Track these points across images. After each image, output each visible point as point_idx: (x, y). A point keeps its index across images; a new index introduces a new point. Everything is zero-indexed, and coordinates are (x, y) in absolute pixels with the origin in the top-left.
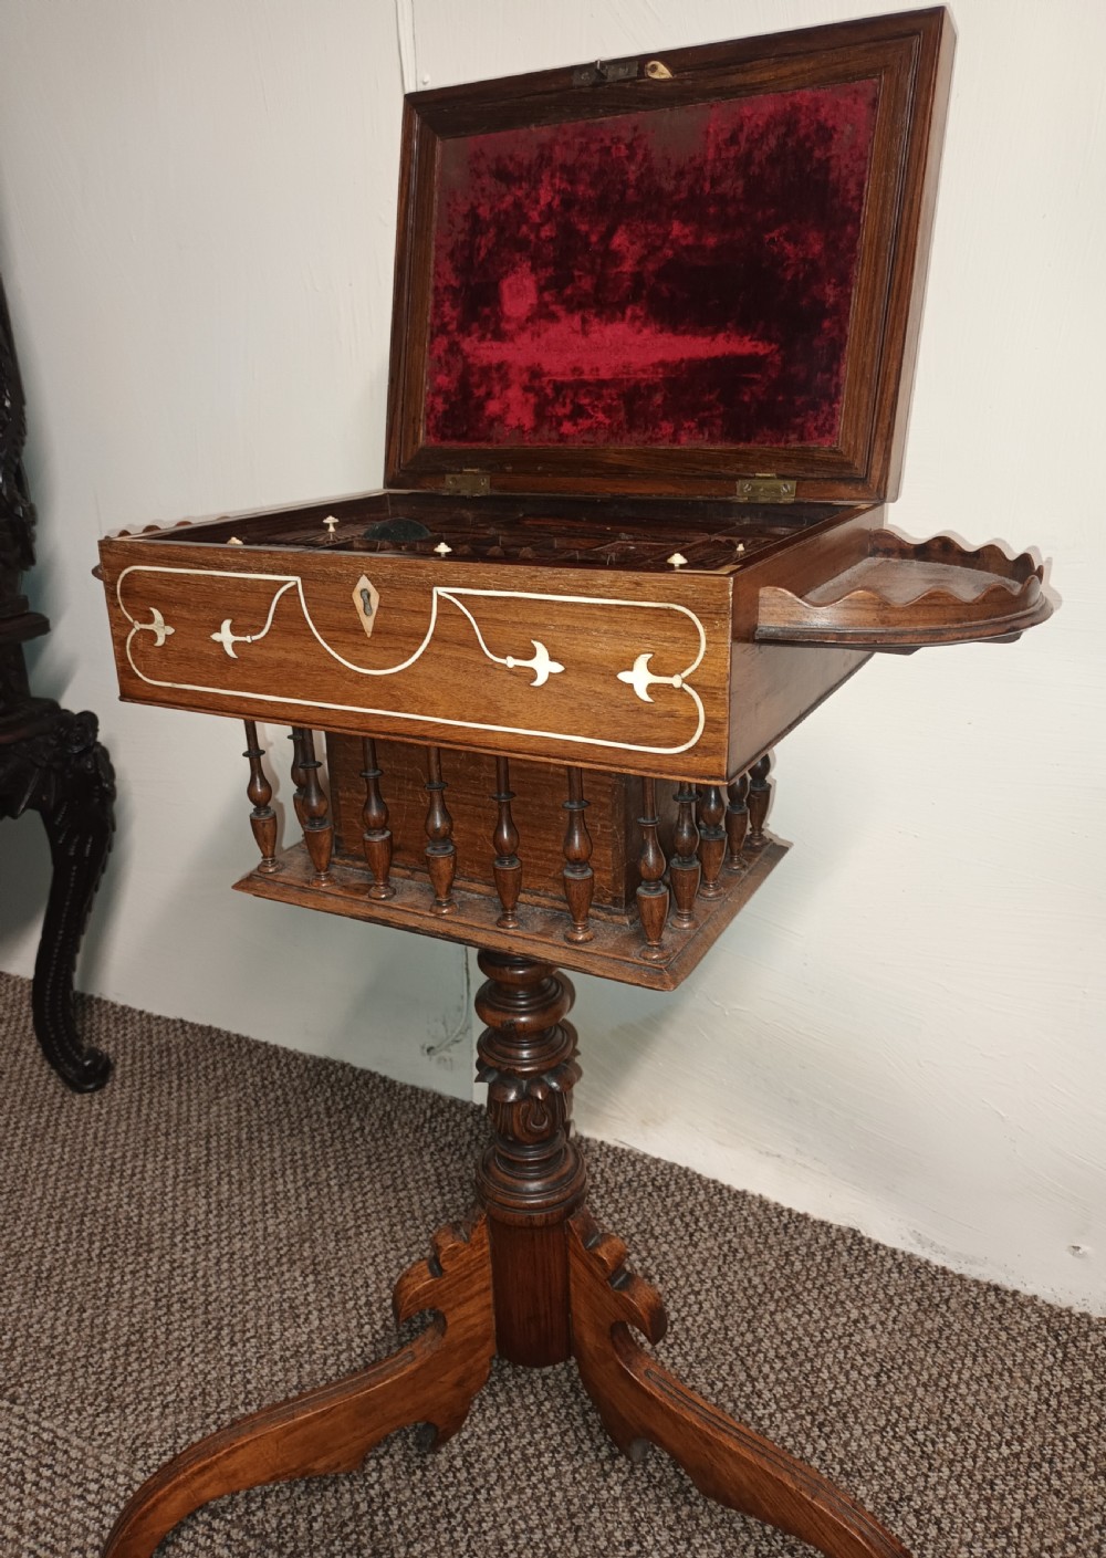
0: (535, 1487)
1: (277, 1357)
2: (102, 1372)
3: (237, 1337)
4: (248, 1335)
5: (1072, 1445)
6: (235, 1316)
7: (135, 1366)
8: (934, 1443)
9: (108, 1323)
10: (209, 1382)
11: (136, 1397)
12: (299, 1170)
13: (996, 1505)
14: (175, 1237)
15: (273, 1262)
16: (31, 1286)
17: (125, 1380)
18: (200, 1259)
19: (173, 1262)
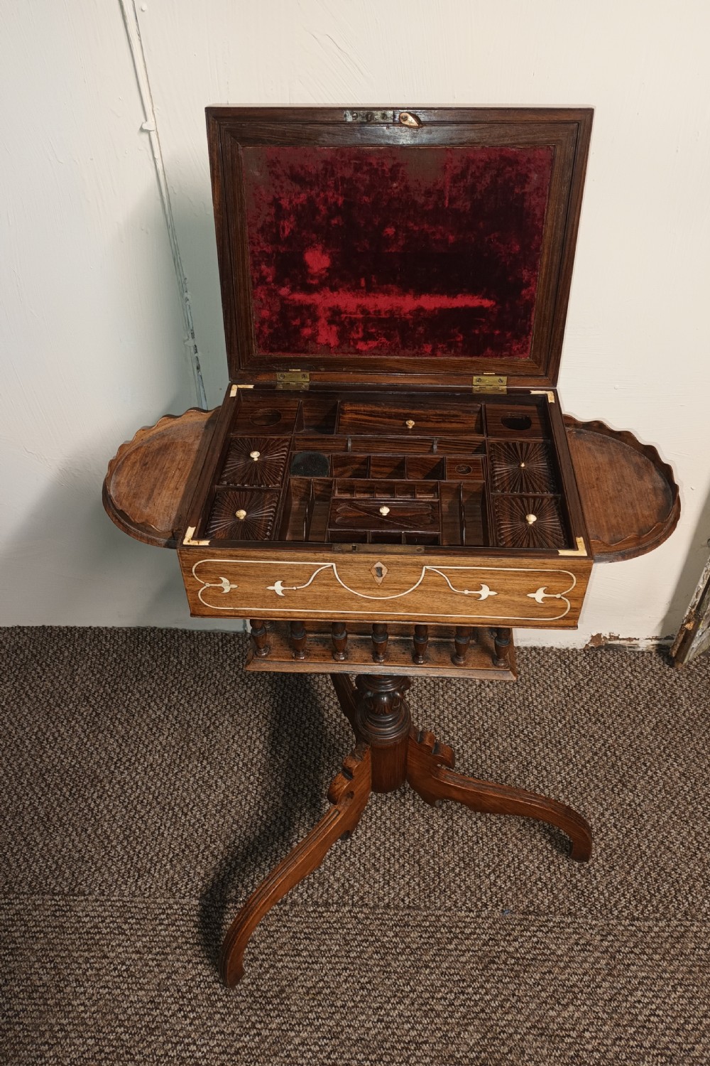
0: (375, 823)
1: (214, 812)
2: (122, 858)
3: (185, 810)
4: (190, 806)
5: (583, 712)
6: (176, 799)
7: (139, 847)
8: (532, 733)
9: (106, 831)
10: (186, 839)
11: (152, 863)
12: (158, 701)
13: (564, 751)
14: (110, 767)
15: (178, 761)
16: (42, 828)
17: (138, 857)
18: (134, 775)
19: (119, 782)
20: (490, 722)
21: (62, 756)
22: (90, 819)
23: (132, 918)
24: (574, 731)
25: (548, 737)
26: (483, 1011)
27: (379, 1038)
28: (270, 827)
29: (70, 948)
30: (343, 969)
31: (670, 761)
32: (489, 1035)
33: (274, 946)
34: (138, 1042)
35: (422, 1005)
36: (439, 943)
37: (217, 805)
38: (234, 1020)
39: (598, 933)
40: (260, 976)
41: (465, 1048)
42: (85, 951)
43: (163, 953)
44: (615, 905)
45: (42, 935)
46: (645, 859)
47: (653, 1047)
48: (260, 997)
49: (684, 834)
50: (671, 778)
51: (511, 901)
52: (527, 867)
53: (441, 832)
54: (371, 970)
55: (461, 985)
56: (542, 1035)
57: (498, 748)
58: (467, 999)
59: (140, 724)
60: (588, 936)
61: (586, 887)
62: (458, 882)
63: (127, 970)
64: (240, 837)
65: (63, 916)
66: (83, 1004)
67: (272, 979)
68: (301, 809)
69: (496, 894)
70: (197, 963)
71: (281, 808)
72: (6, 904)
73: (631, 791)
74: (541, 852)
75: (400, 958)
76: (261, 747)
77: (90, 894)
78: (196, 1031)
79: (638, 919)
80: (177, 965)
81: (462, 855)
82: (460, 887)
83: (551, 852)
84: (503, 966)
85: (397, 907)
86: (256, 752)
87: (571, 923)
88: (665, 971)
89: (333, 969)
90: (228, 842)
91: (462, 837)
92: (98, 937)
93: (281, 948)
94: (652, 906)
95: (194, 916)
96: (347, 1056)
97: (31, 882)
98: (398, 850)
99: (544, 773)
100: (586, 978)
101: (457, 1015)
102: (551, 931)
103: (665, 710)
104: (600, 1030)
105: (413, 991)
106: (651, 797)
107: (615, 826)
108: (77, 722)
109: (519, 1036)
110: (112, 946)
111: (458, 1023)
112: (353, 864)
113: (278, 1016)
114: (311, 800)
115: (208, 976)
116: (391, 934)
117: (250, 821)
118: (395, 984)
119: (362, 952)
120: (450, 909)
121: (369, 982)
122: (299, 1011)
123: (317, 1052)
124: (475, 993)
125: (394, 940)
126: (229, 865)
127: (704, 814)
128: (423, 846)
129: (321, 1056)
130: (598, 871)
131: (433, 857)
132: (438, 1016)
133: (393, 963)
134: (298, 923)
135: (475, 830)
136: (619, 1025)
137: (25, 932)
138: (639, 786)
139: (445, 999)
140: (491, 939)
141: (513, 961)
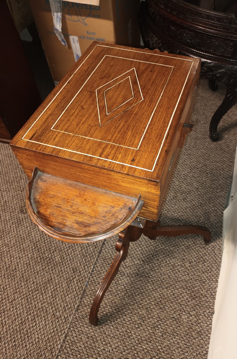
8: (158, 329)
20: (168, 310)
25: (154, 337)
32: (55, 264)
36: (86, 256)
39: (67, 317)
44: (74, 330)
47: (28, 319)
51: (91, 288)
53: (124, 271)
55: (72, 260)
57: (154, 309)
58: (68, 260)
59: (191, 180)
60: (68, 312)
62: (104, 270)
69: (95, 283)
82: (102, 270)
83: (102, 313)
84: (71, 275)
87: (74, 307)
88: (45, 337)
91: (120, 278)
94: (68, 347)
99: (137, 326)
100: (56, 304)
102: (75, 298)
104: (40, 302)
107: (104, 350)
109: (51, 273)
111: (63, 255)
124: (68, 264)
130: (89, 330)
135: (121, 284)
136: (39, 309)
139: (71, 254)
140: (81, 274)
141: (71, 279)
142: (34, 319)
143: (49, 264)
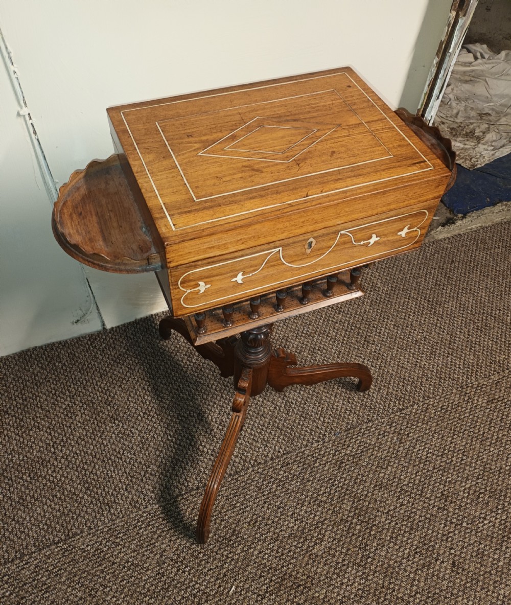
1: (139, 449)
2: (92, 502)
3: (119, 456)
4: (121, 452)
6: (109, 452)
8: (308, 331)
9: (70, 491)
10: (129, 473)
11: (114, 496)
12: (62, 395)
13: (330, 335)
14: (50, 450)
15: (97, 428)
16: (22, 508)
17: (103, 497)
18: (71, 448)
19: (63, 457)
20: (282, 333)
21: (10, 457)
22: (55, 488)
23: (120, 533)
24: (330, 322)
25: (318, 330)
26: (347, 490)
27: (300, 529)
28: (180, 444)
29: (87, 569)
30: (264, 503)
31: (386, 320)
32: (356, 500)
33: (218, 509)
34: (162, 600)
35: (315, 501)
36: (310, 466)
37: (139, 445)
38: (214, 560)
39: (387, 425)
40: (217, 529)
41: (347, 513)
42: (98, 566)
43: (151, 544)
44: (389, 407)
45: (63, 571)
46: (393, 377)
47: (434, 468)
48: (223, 540)
49: (407, 356)
50: (389, 330)
51: (337, 427)
52: (337, 406)
53: (283, 405)
54: (280, 497)
55: (331, 482)
56: (381, 488)
57: (293, 347)
58: (337, 488)
59: (57, 415)
60: (383, 429)
61: (371, 404)
63: (132, 564)
64: (164, 457)
65: (71, 553)
66: (114, 597)
67: (225, 527)
68: (194, 426)
69: (328, 427)
70: (176, 540)
71: (182, 430)
72: (24, 565)
73: (373, 344)
74: (341, 395)
75: (292, 483)
76: (150, 398)
77: (81, 532)
78: (194, 576)
79: (403, 409)
80: (163, 546)
81: (300, 414)
82: (306, 431)
83: (346, 393)
84: (348, 463)
85: (278, 457)
86: (148, 403)
87: (372, 425)
88: (426, 430)
89: (258, 505)
90: (158, 464)
91: (296, 403)
92: (102, 554)
93: (223, 508)
94: (407, 400)
95: (159, 514)
96: (287, 546)
97: (34, 544)
98: (264, 425)
99: (324, 351)
100: (391, 450)
101: (335, 498)
102: (364, 434)
103: (372, 293)
104: (407, 472)
105: (307, 496)
106: (384, 343)
108: (8, 431)
109: (370, 494)
110: (115, 555)
111: (337, 502)
112: (241, 444)
113: (239, 545)
114: (198, 418)
115: (186, 543)
116: (282, 472)
117: (165, 445)
118: (295, 497)
119: (270, 489)
120: (307, 445)
121: (281, 503)
122: (250, 537)
123: (270, 552)
124: (340, 483)
125: (285, 475)
126: (166, 476)
127: (412, 343)
128: (276, 418)
129: (274, 554)
130: (374, 393)
131: (285, 421)
132: (326, 503)
133: (290, 488)
134: (226, 490)
135: (301, 397)
136: (415, 466)
137: (49, 575)
138: (376, 340)
139: (325, 493)
140: (336, 452)
141: (352, 458)
142: (426, 461)
143: (364, 508)
